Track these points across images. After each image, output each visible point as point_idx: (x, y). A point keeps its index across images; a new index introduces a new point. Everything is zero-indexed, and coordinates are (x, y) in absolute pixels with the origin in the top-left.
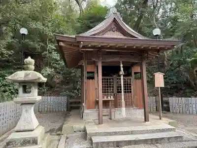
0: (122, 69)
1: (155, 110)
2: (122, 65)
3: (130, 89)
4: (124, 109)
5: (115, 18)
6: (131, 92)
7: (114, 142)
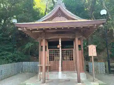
2: (60, 41)
3: (73, 58)
4: (60, 73)
5: (59, 7)
6: (73, 60)
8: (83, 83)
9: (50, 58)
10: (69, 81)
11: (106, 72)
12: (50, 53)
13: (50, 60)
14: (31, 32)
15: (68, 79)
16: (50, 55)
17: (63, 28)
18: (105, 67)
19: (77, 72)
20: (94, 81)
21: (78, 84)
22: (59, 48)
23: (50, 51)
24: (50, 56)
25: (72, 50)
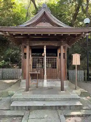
0: (45, 51)
1: (83, 80)
3: (56, 66)
5: (44, 12)
6: (56, 68)
7: (26, 107)
8: (66, 91)
9: (33, 66)
10: (52, 89)
11: (84, 80)
12: (33, 60)
13: (33, 68)
14: (14, 38)
15: (51, 87)
16: (33, 62)
17: (49, 35)
18: (84, 75)
19: (61, 80)
20: (76, 89)
21: (61, 92)
22: (44, 56)
23: (33, 58)
24: (33, 64)
25: (56, 58)
